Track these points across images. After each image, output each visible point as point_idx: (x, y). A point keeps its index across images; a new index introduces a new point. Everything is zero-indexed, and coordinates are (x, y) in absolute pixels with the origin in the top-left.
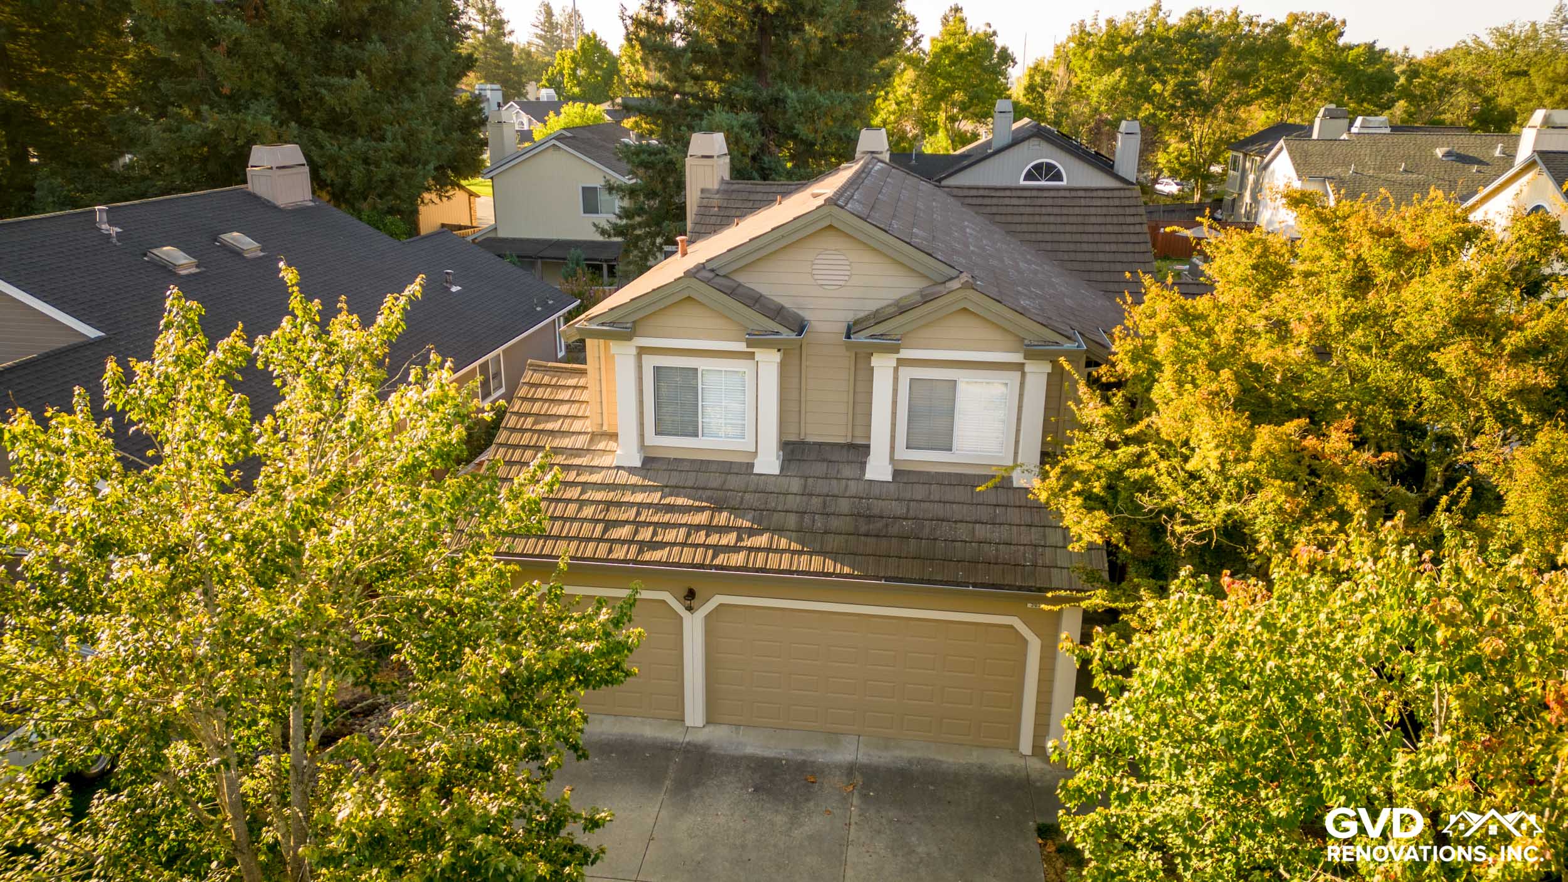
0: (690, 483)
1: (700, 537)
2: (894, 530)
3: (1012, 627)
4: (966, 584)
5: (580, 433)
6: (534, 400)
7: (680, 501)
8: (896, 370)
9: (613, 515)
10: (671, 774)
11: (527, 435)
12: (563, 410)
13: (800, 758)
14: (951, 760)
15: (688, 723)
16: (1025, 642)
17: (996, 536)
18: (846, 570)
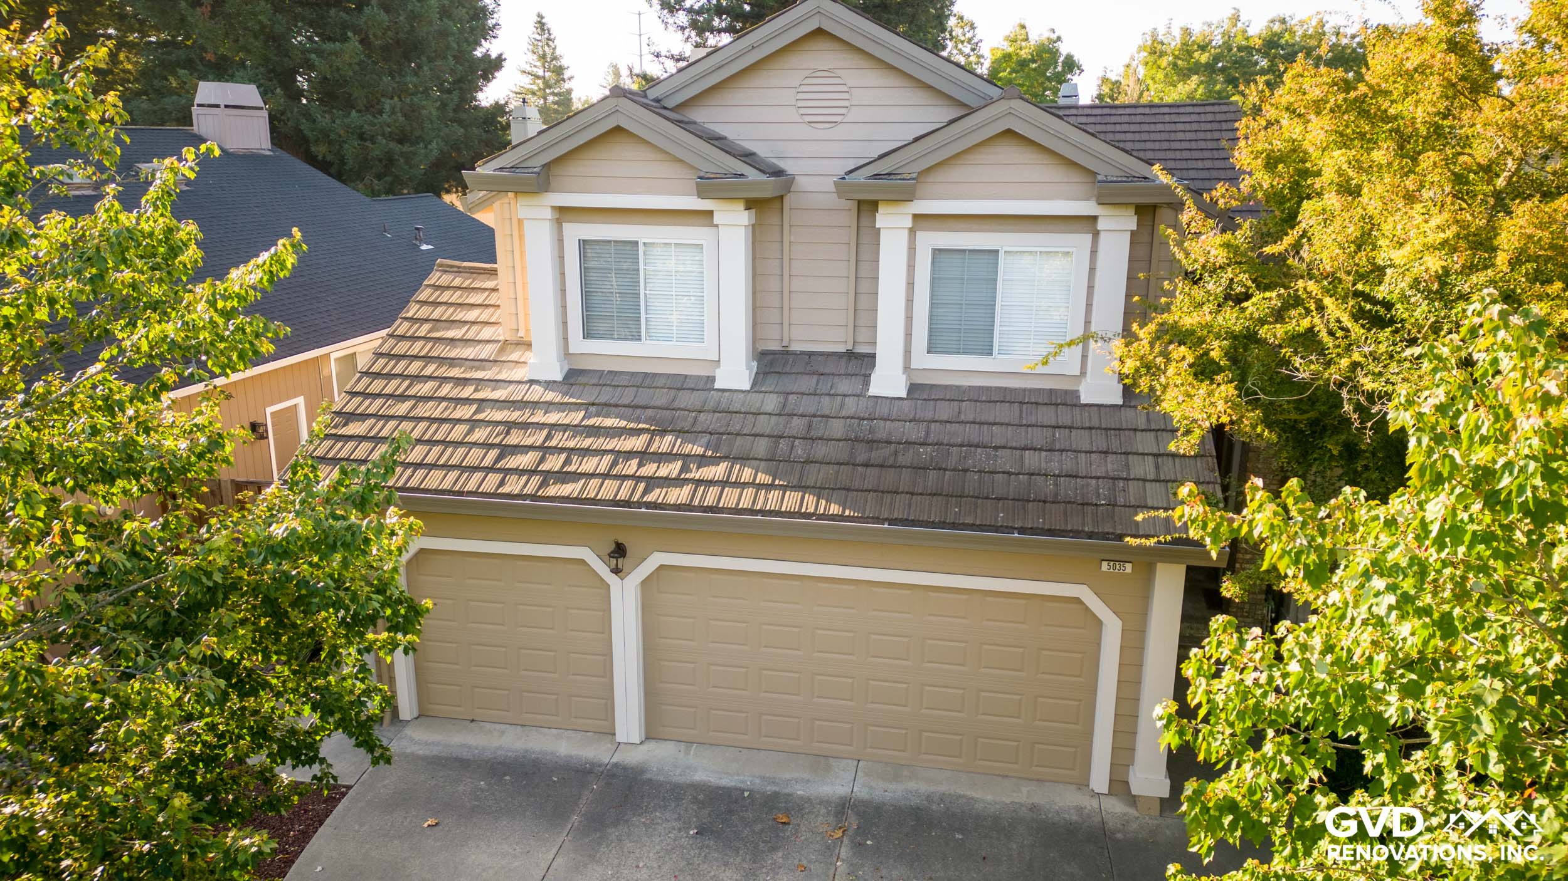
0: (626, 401)
1: (631, 467)
2: (905, 459)
3: (1078, 601)
4: (1010, 529)
5: (488, 341)
6: (436, 304)
7: (609, 422)
8: (912, 231)
9: (514, 439)
10: (583, 807)
11: (419, 344)
12: (472, 315)
13: (770, 789)
14: (989, 798)
15: (620, 737)
16: (1099, 623)
17: (1055, 467)
18: (834, 509)
